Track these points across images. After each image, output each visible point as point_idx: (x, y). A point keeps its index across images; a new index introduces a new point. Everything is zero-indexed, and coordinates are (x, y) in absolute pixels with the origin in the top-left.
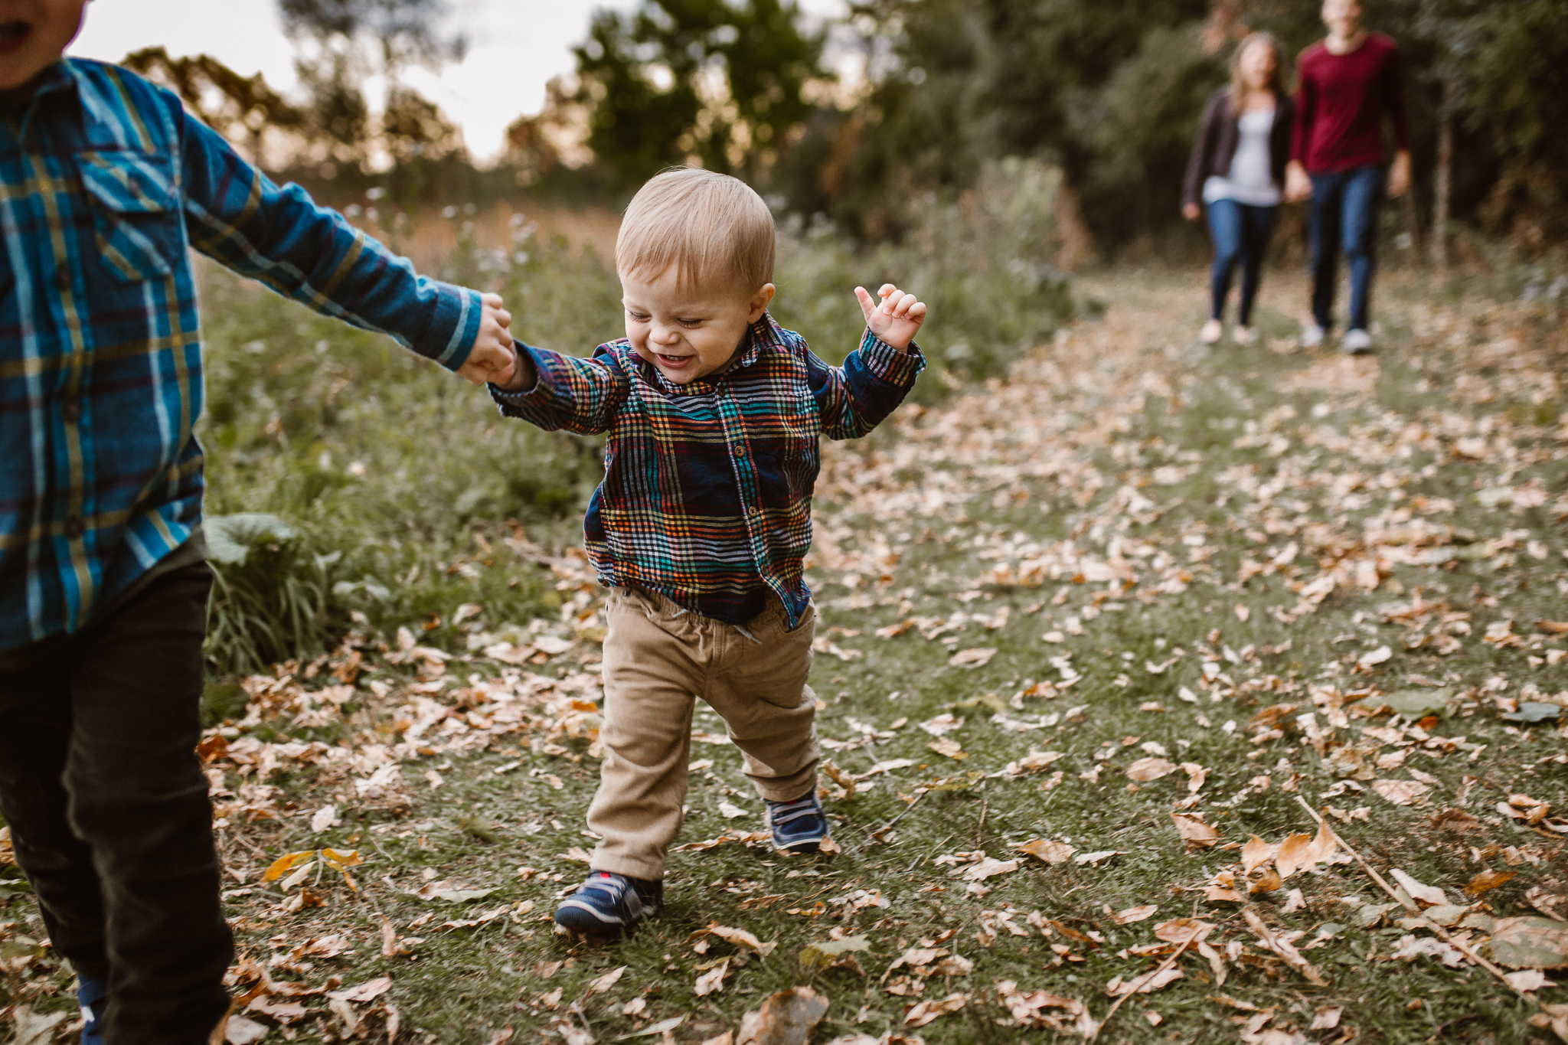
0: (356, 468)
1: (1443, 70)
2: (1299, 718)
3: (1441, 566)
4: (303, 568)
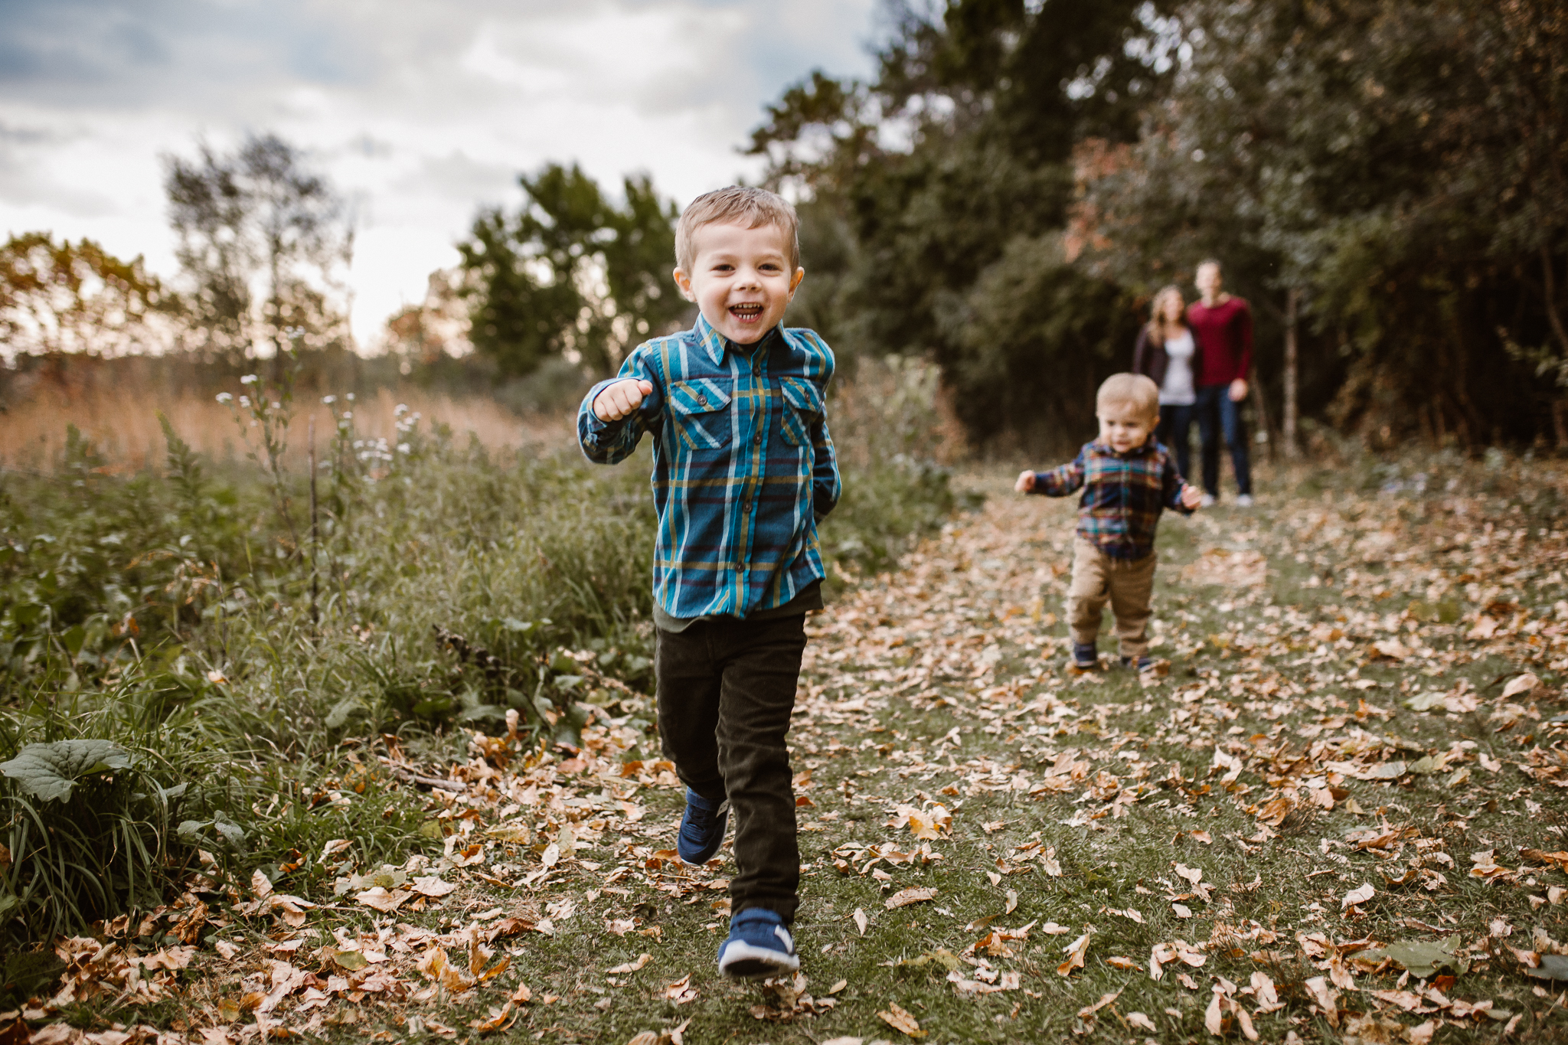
0: (215, 676)
1: (1288, 279)
2: (1308, 982)
3: (1394, 782)
4: (142, 802)
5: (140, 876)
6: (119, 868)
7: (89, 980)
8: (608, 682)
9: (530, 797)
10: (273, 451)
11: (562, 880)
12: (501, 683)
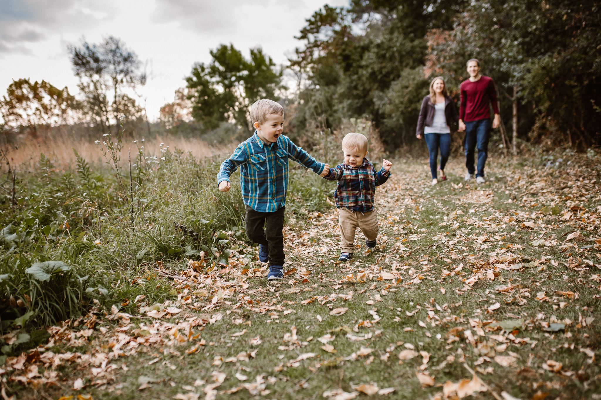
0: (97, 242)
1: (512, 83)
2: (465, 332)
3: (518, 270)
4: (74, 282)
5: (74, 307)
6: (66, 304)
7: (59, 339)
8: (239, 242)
9: (209, 281)
10: (115, 161)
11: (219, 307)
12: (199, 243)
